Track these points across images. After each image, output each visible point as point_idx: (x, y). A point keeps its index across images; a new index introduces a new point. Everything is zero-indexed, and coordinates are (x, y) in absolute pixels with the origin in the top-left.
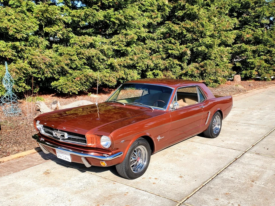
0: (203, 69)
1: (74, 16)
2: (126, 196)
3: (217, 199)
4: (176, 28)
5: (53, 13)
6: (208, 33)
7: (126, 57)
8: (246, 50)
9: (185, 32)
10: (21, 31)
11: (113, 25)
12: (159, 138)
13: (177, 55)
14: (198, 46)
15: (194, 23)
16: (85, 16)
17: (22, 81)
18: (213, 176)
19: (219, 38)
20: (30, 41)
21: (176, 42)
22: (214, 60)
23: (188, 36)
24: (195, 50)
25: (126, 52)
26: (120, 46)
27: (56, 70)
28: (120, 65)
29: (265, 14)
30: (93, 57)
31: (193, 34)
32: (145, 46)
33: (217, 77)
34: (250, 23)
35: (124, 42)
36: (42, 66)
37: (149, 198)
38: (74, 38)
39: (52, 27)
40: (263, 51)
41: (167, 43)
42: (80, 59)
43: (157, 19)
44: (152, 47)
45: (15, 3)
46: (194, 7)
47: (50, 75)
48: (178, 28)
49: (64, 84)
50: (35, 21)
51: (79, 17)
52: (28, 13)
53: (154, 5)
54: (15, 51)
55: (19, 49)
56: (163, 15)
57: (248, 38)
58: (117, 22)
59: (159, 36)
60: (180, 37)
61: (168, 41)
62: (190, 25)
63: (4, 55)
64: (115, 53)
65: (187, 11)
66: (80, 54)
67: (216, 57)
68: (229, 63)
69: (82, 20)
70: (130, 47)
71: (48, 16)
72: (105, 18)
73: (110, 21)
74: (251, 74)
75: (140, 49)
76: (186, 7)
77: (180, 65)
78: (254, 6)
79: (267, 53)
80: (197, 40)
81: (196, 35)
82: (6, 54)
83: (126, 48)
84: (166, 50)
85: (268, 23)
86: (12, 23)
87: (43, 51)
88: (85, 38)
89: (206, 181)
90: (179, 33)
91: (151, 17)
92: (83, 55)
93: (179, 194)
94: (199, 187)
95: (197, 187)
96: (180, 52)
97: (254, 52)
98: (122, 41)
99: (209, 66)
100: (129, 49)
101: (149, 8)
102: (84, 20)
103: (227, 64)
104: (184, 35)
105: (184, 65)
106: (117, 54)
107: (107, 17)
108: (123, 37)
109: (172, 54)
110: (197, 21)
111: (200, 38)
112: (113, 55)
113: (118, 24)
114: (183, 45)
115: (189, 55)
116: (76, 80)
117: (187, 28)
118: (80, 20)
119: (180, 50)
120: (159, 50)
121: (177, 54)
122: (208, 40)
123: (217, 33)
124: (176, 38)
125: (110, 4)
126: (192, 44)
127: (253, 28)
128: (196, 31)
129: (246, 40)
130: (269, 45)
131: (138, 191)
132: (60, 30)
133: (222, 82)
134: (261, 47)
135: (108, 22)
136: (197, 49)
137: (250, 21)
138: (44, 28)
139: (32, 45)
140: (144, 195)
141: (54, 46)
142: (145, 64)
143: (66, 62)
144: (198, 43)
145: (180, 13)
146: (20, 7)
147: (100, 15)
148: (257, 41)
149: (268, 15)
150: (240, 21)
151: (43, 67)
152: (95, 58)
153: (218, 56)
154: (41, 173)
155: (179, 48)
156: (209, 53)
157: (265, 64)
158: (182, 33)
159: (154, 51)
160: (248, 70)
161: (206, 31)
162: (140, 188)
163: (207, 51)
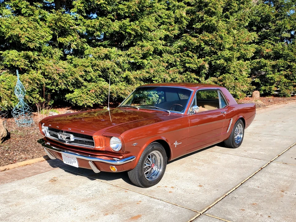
0: (221, 83)
1: (89, 26)
2: (138, 205)
3: (243, 210)
4: (194, 41)
5: (66, 21)
6: (227, 46)
7: (142, 70)
8: (265, 65)
9: (203, 44)
10: (34, 40)
11: (129, 37)
12: (176, 144)
13: (194, 69)
14: (216, 59)
15: (212, 35)
16: (100, 26)
17: (35, 93)
18: (237, 185)
19: (238, 51)
20: (43, 52)
21: (194, 55)
22: (233, 74)
23: (206, 48)
24: (213, 63)
25: (142, 64)
26: (136, 58)
27: (71, 81)
28: (136, 78)
29: (286, 27)
30: (108, 69)
31: (211, 47)
32: (161, 59)
33: (236, 91)
34: (270, 37)
35: (140, 54)
36: (55, 77)
37: (165, 207)
38: (89, 49)
39: (66, 38)
40: (283, 65)
41: (185, 56)
42: (95, 71)
43: (174, 31)
44: (169, 61)
45: (28, 12)
46: (213, 18)
47: (64, 87)
48: (196, 41)
49: (78, 97)
50: (49, 31)
51: (93, 27)
52: (41, 23)
53: (171, 18)
54: (28, 60)
55: (32, 59)
56: (180, 28)
57: (267, 53)
58: (133, 33)
59: (177, 50)
60: (198, 50)
61: (186, 54)
62: (208, 37)
63: (16, 65)
64: (131, 66)
65: (205, 23)
66: (95, 66)
67: (235, 71)
68: (248, 77)
69: (97, 30)
70: (146, 59)
71: (62, 25)
72: (121, 29)
73: (126, 32)
74: (270, 90)
75: (157, 62)
76: (205, 19)
77: (198, 80)
78: (275, 19)
79: (287, 68)
80: (215, 53)
81: (215, 47)
82: (18, 63)
83: (142, 60)
84: (183, 63)
85: (289, 36)
86: (25, 32)
87: (57, 62)
88: (100, 50)
89: (230, 191)
90: (197, 46)
91: (167, 29)
92: (98, 67)
93: (198, 203)
94: (221, 197)
95: (219, 196)
96: (198, 66)
97: (274, 67)
98: (138, 53)
99: (228, 80)
100: (145, 61)
101: (166, 20)
102: (99, 31)
103: (246, 79)
104: (202, 48)
105: (202, 79)
106: (133, 67)
107: (123, 28)
108: (139, 49)
109: (189, 68)
110: (216, 33)
111: (218, 51)
112: (129, 68)
113: (134, 36)
114: (200, 59)
115: (207, 69)
116: (91, 92)
117: (206, 40)
118: (95, 30)
119: (198, 64)
120: (176, 64)
121: (195, 67)
122: (227, 53)
123: (237, 46)
124: (194, 51)
125: (126, 14)
126: (210, 57)
127: (273, 42)
128: (215, 43)
129: (266, 55)
130: (290, 59)
131: (152, 199)
132: (74, 41)
133: (241, 97)
134: (281, 62)
135: (124, 33)
136: (216, 62)
137: (270, 35)
138: (58, 38)
139: (46, 56)
140: (159, 204)
141: (69, 57)
142: (162, 78)
143: (81, 74)
144: (217, 56)
145: (198, 25)
146: (32, 15)
147: (116, 26)
148: (277, 56)
149: (289, 28)
150: (259, 36)
151: (57, 78)
152: (110, 70)
153: (237, 70)
154: (47, 180)
155: (197, 61)
156: (228, 67)
157: (285, 80)
158: (200, 45)
159: (171, 65)
160: (267, 86)
161: (225, 44)
162: (154, 197)
163: (225, 64)
